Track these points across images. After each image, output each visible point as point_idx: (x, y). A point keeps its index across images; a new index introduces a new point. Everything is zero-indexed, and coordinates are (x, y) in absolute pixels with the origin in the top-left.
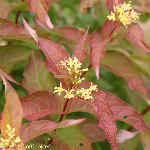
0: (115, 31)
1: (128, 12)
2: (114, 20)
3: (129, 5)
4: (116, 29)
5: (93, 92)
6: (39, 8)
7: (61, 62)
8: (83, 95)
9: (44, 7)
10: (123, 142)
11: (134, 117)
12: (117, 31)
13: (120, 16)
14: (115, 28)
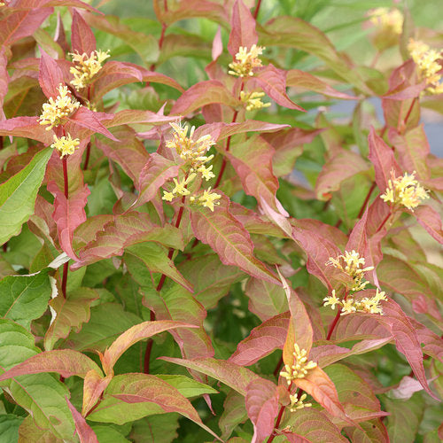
0: (389, 220)
1: (413, 188)
2: (392, 201)
3: (412, 177)
4: (391, 217)
5: (382, 303)
6: (259, 188)
7: (331, 259)
8: (368, 307)
9: (268, 186)
10: (409, 396)
11: (435, 345)
12: (392, 220)
13: (401, 195)
14: (390, 215)
